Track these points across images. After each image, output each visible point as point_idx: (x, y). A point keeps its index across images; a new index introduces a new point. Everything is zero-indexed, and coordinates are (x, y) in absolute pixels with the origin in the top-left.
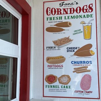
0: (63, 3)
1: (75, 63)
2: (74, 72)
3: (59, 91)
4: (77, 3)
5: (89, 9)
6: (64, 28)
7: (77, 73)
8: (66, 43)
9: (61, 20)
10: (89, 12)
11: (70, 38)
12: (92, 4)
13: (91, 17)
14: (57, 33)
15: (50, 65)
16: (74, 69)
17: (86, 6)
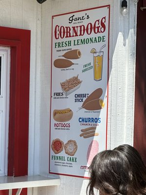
0: (72, 17)
1: (82, 120)
2: (81, 136)
3: (65, 166)
4: (88, 16)
5: (101, 27)
6: (73, 61)
7: (84, 137)
8: (75, 87)
9: (70, 47)
10: (101, 32)
11: (79, 78)
12: (105, 18)
13: (103, 41)
14: (65, 69)
15: (57, 123)
16: (82, 131)
17: (98, 21)
